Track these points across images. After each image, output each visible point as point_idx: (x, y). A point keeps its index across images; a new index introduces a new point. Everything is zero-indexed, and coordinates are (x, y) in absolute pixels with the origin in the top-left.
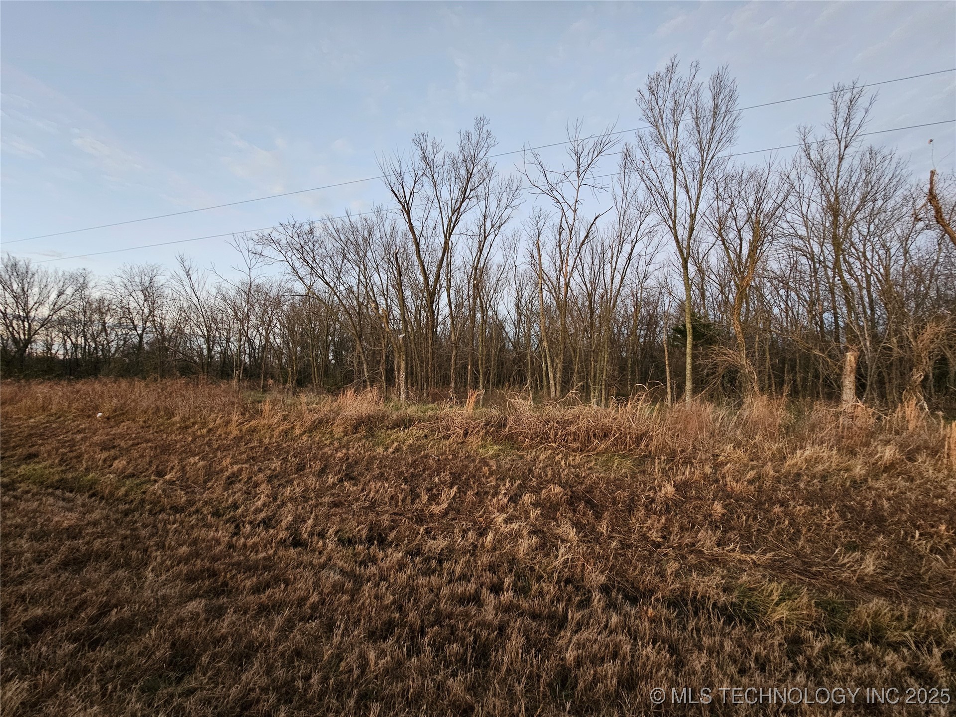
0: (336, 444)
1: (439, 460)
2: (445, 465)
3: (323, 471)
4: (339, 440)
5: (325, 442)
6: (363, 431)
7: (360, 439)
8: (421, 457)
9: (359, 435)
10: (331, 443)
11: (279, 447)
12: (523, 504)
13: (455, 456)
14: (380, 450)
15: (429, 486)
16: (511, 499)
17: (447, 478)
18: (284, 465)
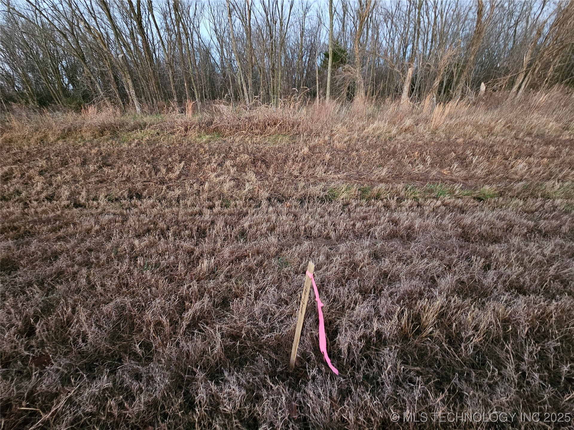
0: (89, 145)
1: (170, 148)
2: (174, 150)
3: (84, 163)
4: (91, 141)
5: (80, 144)
6: (108, 134)
7: (108, 140)
8: (157, 147)
9: (105, 137)
10: (84, 145)
11: (39, 151)
12: (226, 166)
13: (181, 144)
14: (125, 145)
15: (166, 164)
16: (219, 165)
17: (177, 158)
18: (49, 163)
